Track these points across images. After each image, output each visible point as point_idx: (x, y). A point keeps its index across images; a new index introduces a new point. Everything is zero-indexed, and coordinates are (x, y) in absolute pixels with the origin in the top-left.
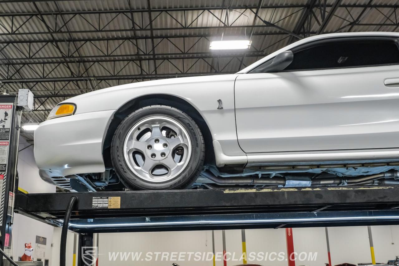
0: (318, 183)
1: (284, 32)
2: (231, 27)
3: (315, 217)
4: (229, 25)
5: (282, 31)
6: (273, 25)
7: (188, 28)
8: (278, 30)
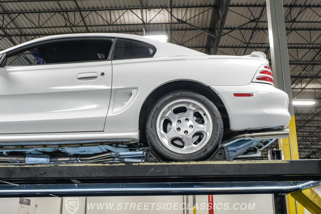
0: (56, 160)
1: (193, 28)
2: (148, 24)
3: (75, 188)
4: (147, 23)
5: (192, 27)
6: (185, 22)
7: (113, 25)
8: (188, 27)
